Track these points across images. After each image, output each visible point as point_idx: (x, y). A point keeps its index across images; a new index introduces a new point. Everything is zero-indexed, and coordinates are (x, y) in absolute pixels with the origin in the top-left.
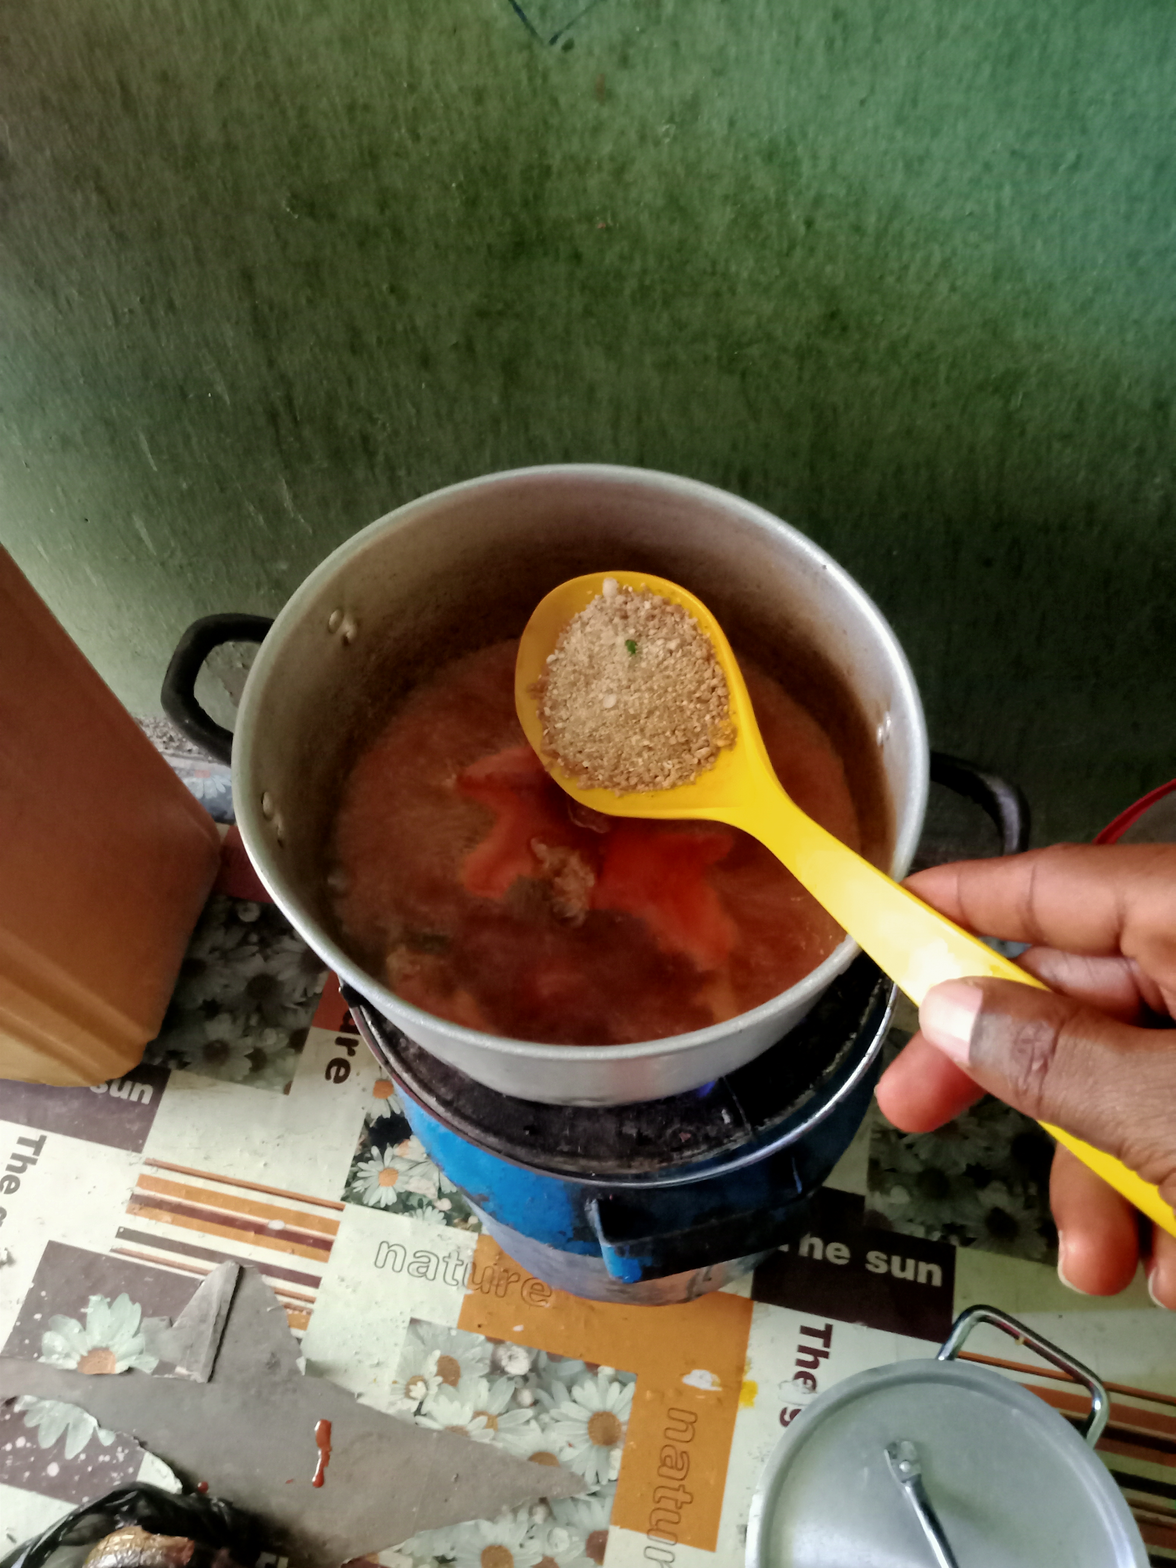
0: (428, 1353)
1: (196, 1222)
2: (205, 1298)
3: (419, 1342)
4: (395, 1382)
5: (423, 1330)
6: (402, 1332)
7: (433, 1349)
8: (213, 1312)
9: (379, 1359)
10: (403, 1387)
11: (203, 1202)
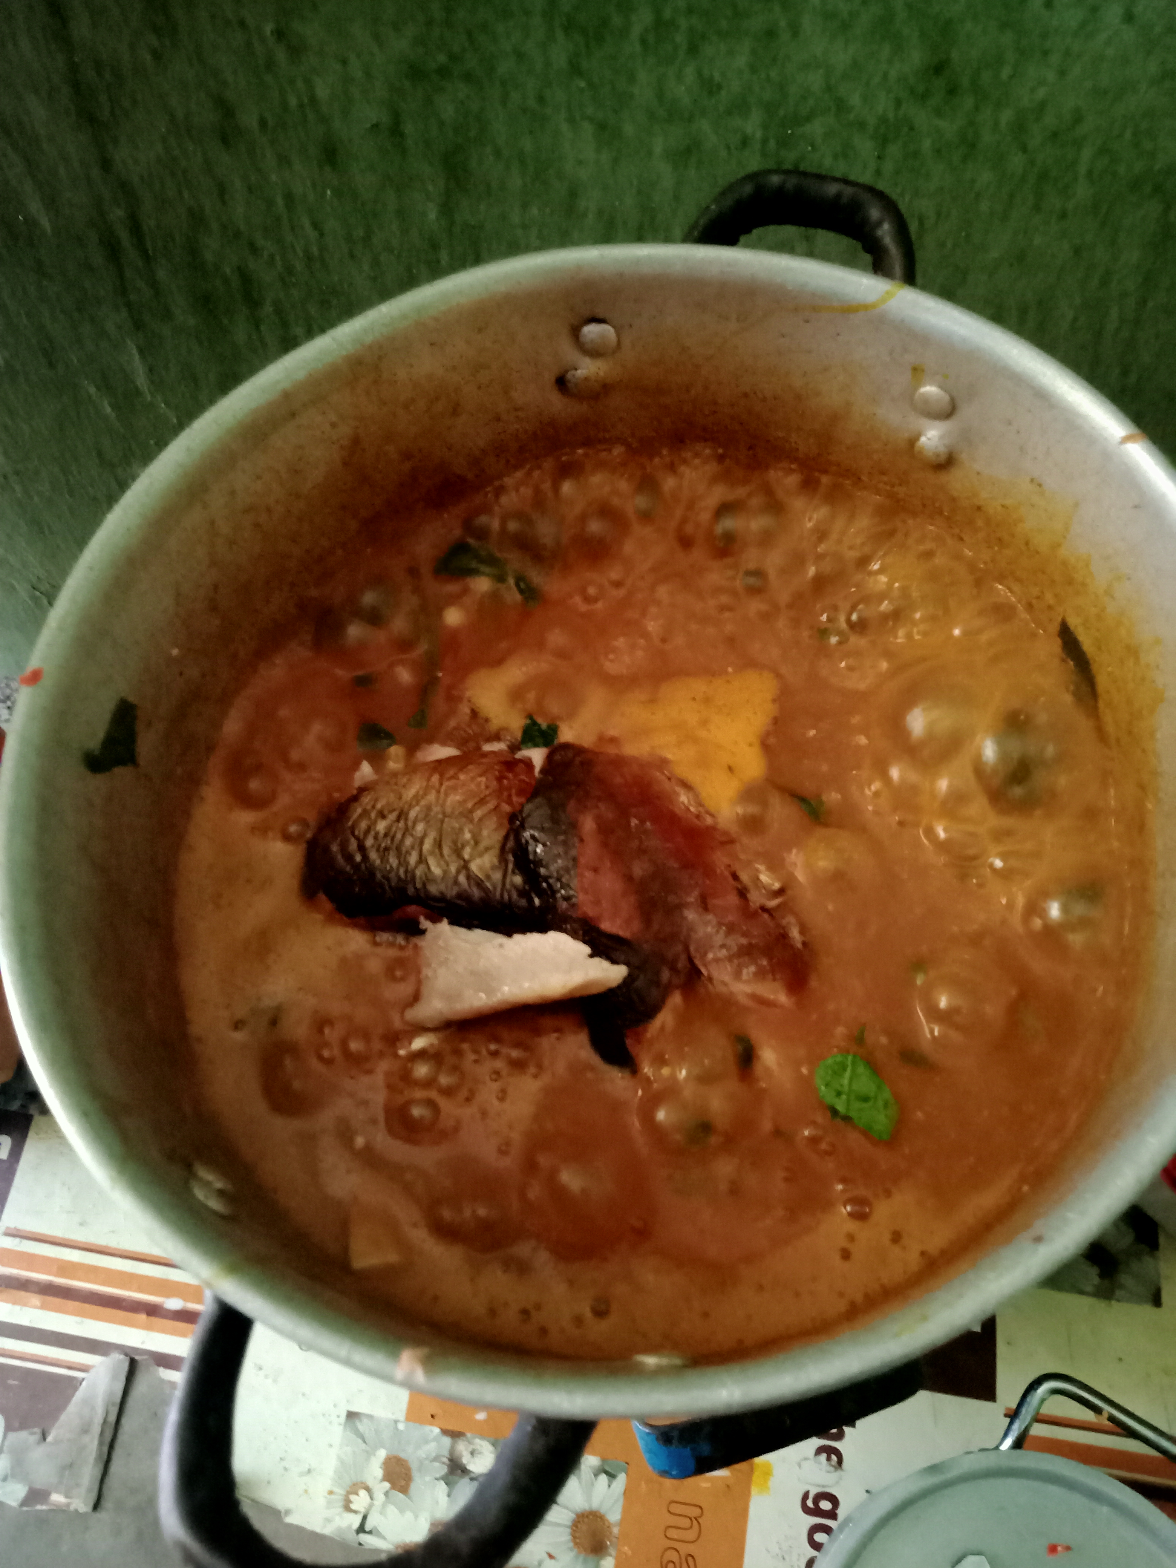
0: (369, 1454)
1: (71, 1304)
2: (88, 1402)
3: (360, 1441)
4: (331, 1493)
5: (362, 1426)
6: (337, 1430)
7: (375, 1449)
8: (98, 1419)
9: (310, 1465)
10: (341, 1498)
11: (79, 1279)
